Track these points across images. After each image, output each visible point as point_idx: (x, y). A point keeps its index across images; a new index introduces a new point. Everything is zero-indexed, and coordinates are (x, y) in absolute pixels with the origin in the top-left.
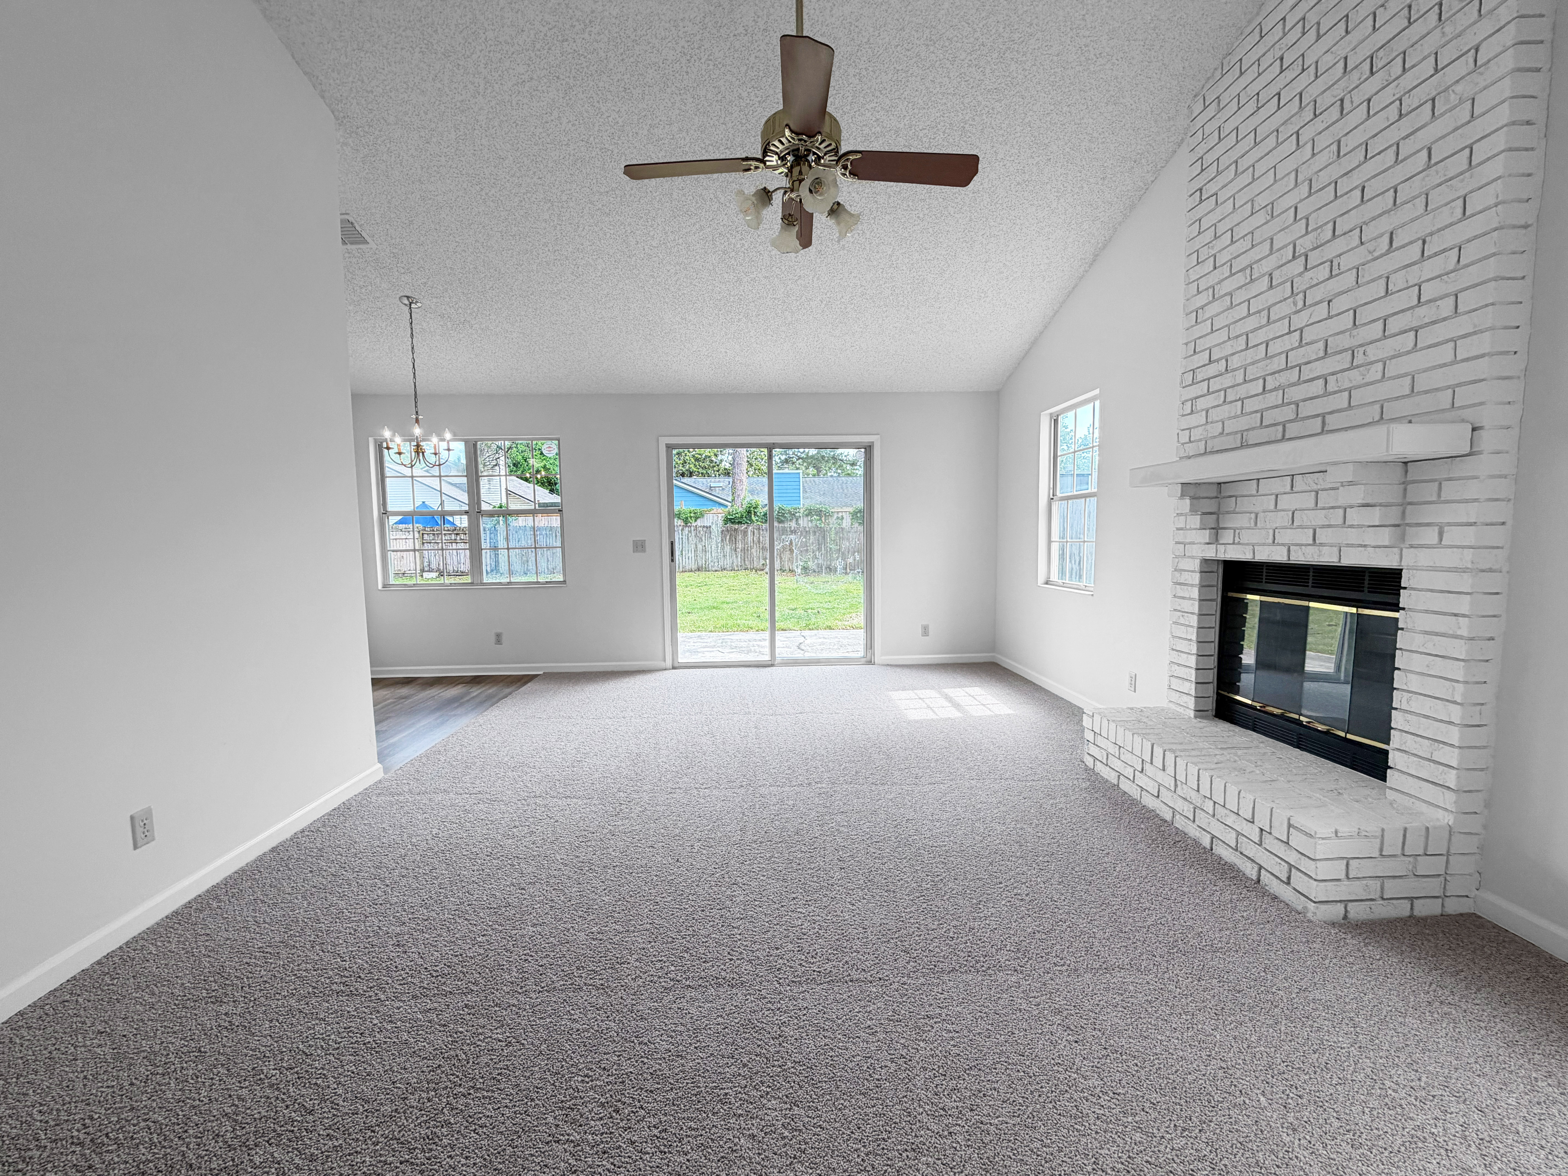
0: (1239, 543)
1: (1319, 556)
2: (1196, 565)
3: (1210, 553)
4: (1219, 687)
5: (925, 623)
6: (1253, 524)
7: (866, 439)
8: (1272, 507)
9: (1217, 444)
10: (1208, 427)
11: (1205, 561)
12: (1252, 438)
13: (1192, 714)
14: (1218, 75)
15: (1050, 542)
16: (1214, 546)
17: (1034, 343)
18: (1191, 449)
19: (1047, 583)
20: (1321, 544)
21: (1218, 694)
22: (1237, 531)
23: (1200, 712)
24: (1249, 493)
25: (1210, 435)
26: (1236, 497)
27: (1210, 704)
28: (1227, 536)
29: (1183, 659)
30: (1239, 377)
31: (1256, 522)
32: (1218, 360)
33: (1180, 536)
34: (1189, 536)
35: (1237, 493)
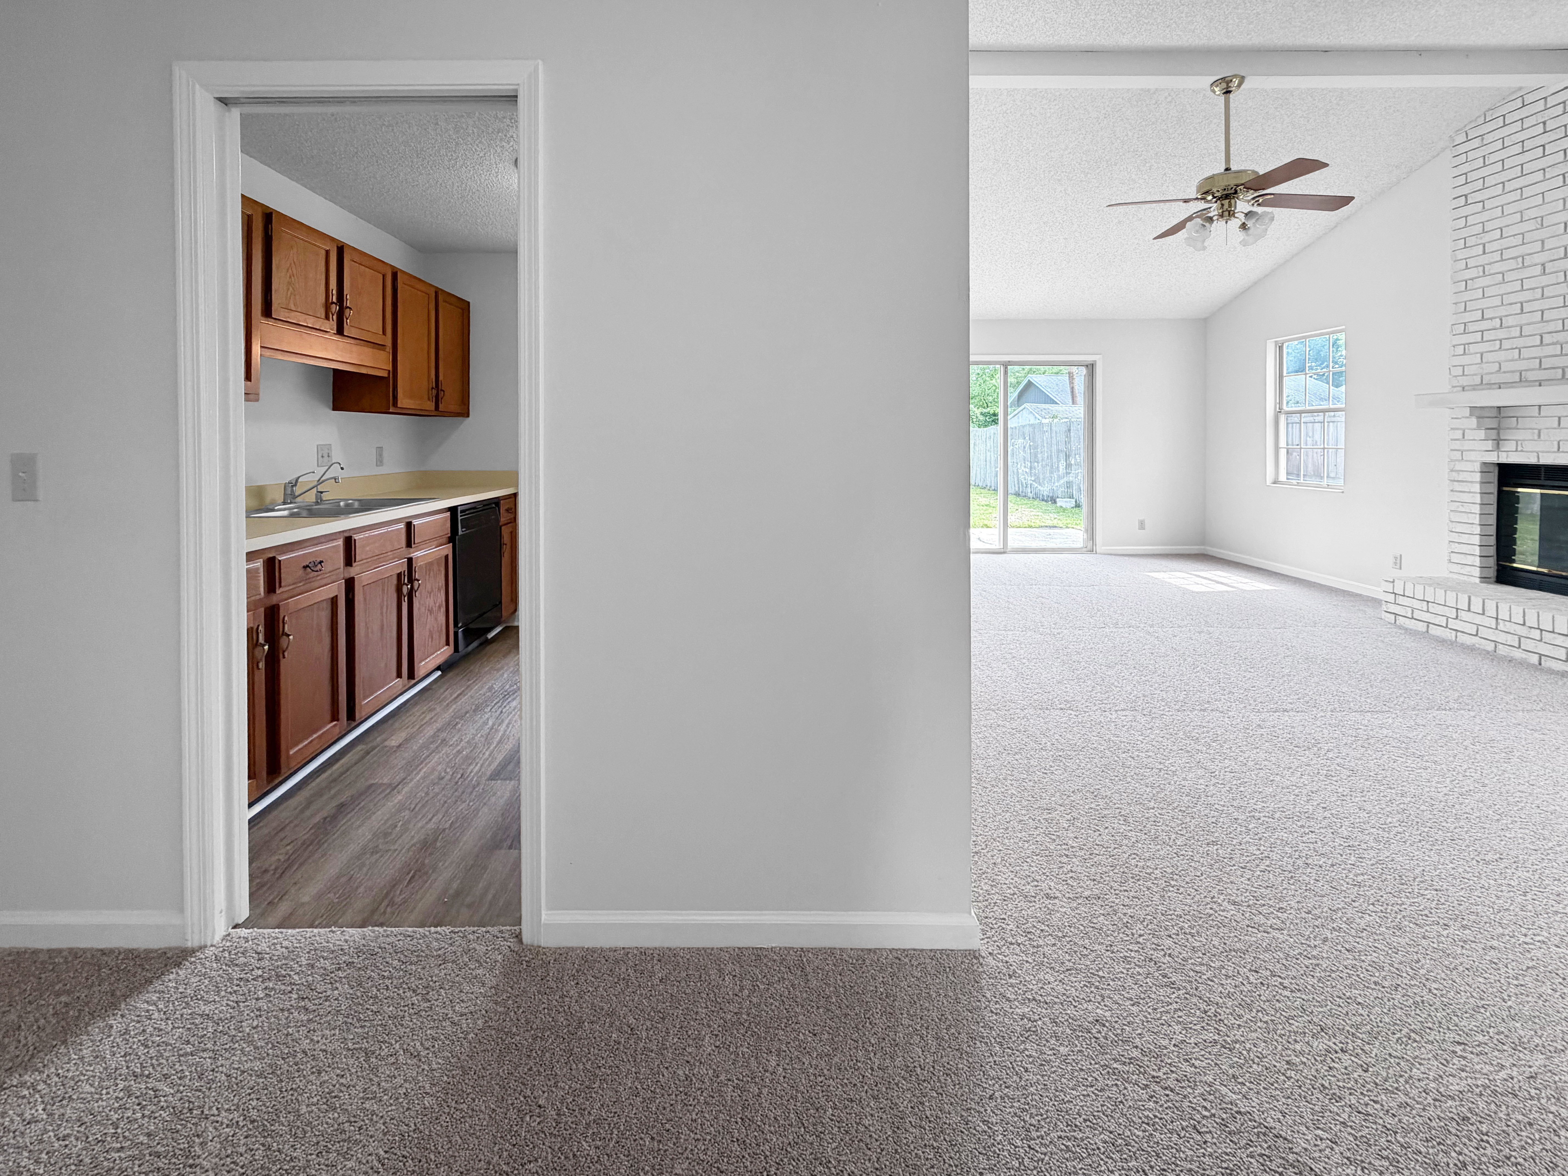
0: (1522, 451)
2: (1477, 467)
3: (1493, 458)
4: (1498, 561)
5: (1141, 518)
6: (1536, 437)
7: (1089, 358)
8: (1555, 426)
9: (1495, 379)
10: (1484, 366)
11: (1484, 464)
12: (1531, 376)
13: (1478, 580)
14: (1481, 120)
15: (1277, 448)
16: (1496, 453)
17: (1255, 283)
18: (1464, 381)
19: (1275, 483)
21: (1498, 565)
22: (1519, 443)
23: (1484, 579)
24: (1530, 415)
25: (1485, 371)
26: (1517, 417)
27: (1492, 573)
28: (1509, 446)
29: (1464, 538)
30: (1516, 332)
31: (1539, 436)
32: (1491, 319)
33: (1457, 445)
34: (1467, 445)
35: (1518, 415)
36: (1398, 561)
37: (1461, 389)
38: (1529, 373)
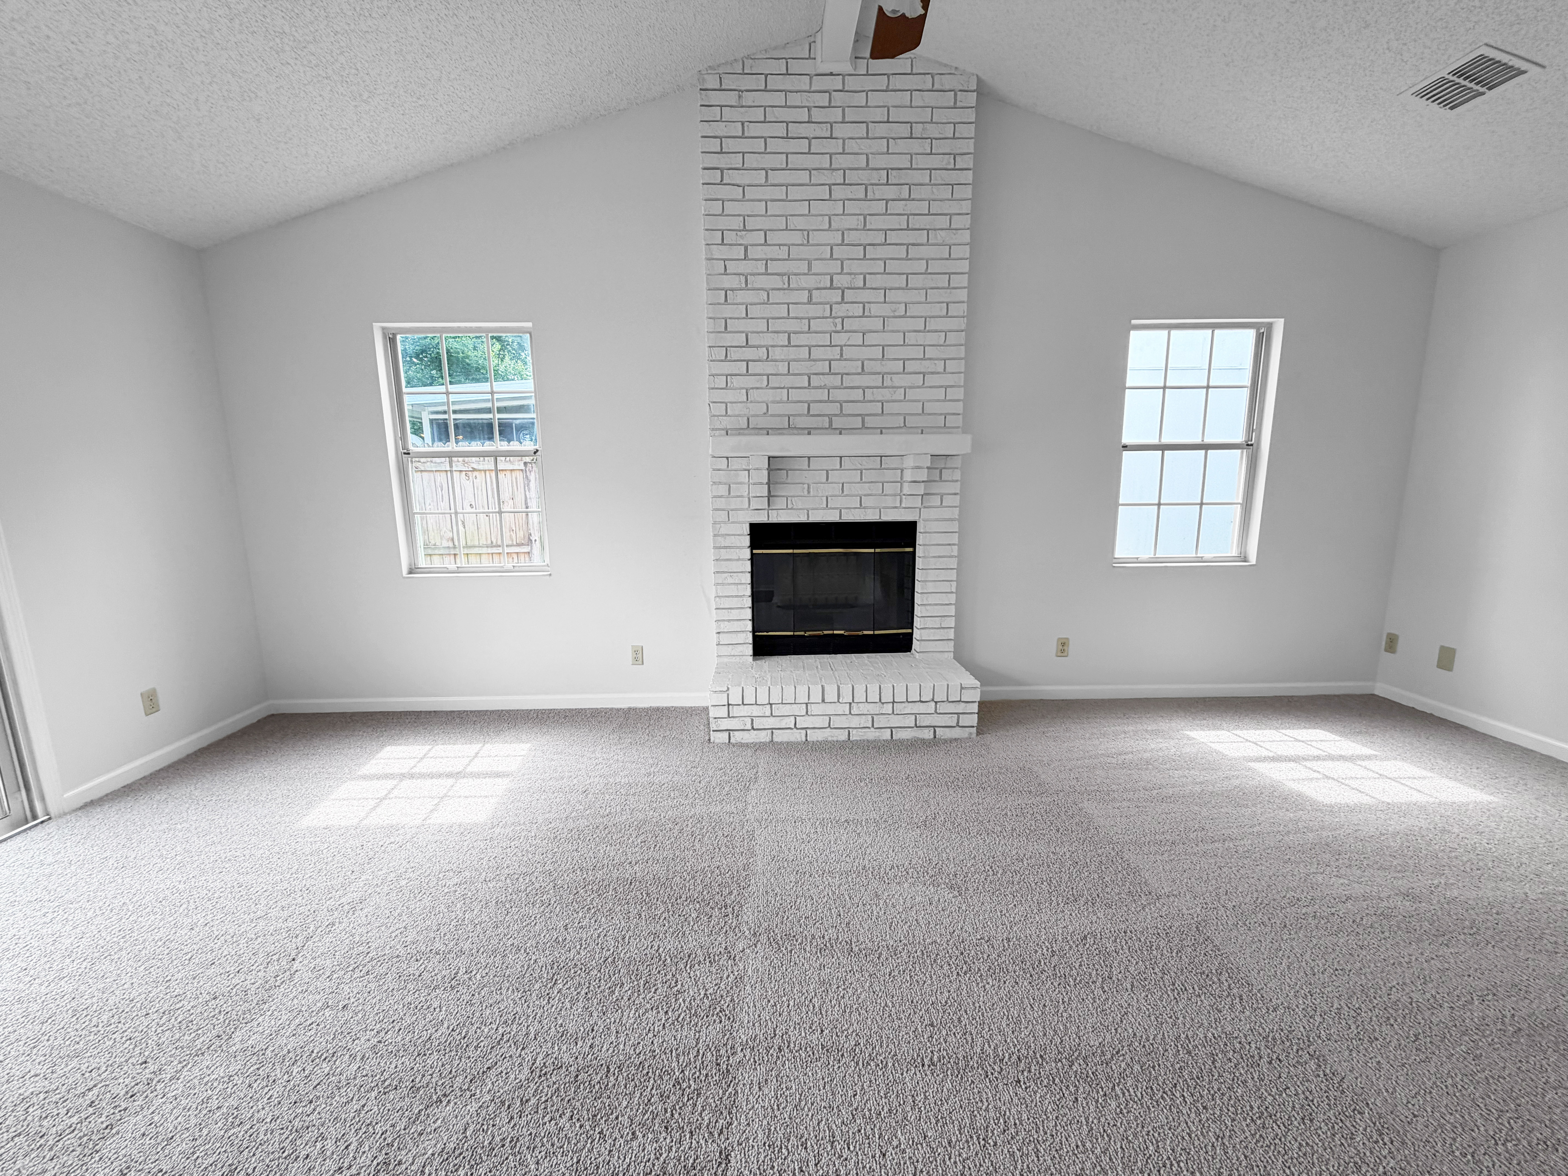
0: (792, 509)
1: (865, 516)
2: (745, 529)
3: (759, 518)
6: (806, 493)
8: (824, 480)
9: (763, 422)
10: (750, 405)
11: (754, 525)
12: (800, 422)
13: (751, 657)
14: (739, 68)
15: (410, 514)
16: (764, 512)
19: (413, 571)
20: (865, 508)
21: (754, 633)
22: (790, 499)
24: (801, 468)
25: (752, 413)
26: (787, 470)
28: (780, 503)
29: (735, 614)
30: (783, 368)
31: (809, 492)
32: (757, 347)
33: (721, 503)
34: (734, 503)
35: (788, 467)
36: (640, 656)
37: (724, 432)
38: (798, 419)
